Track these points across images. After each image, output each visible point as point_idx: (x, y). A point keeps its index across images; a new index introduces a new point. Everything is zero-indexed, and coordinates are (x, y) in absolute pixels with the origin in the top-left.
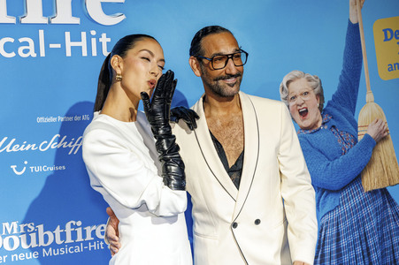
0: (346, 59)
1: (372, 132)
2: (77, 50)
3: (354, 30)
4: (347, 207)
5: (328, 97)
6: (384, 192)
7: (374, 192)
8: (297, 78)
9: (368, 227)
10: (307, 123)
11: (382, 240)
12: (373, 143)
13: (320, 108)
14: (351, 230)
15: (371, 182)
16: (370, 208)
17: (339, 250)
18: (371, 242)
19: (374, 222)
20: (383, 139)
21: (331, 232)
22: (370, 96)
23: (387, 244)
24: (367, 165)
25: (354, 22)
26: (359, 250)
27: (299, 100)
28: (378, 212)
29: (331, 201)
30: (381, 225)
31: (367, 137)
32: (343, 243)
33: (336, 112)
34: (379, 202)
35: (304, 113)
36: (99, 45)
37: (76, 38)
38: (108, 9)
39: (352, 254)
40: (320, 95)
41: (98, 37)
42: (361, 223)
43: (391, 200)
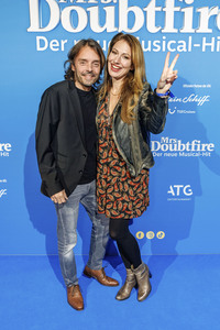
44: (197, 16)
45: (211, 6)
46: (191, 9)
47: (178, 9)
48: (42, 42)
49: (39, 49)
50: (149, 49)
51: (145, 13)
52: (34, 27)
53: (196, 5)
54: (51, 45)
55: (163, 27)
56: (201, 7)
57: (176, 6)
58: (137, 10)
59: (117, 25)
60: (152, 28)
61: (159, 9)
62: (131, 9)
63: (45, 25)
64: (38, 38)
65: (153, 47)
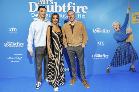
0: (125, 20)
1: (129, 33)
2: (80, 17)
3: (128, 15)
4: (122, 44)
5: (121, 26)
6: (130, 43)
7: (128, 43)
8: (116, 22)
9: (126, 48)
10: (117, 30)
11: (128, 51)
12: (129, 35)
13: (120, 28)
14: (123, 48)
15: (127, 41)
16: (127, 45)
17: (120, 51)
18: (126, 51)
19: (127, 48)
20: (131, 34)
21: (119, 48)
22: (129, 26)
23: (129, 51)
24: (127, 38)
25: (128, 13)
26: (124, 52)
27: (116, 26)
28: (128, 46)
29: (120, 43)
30: (128, 48)
31: (128, 33)
32: (121, 50)
33: (122, 29)
34: (129, 44)
35: (116, 29)
36: (83, 16)
37: (80, 15)
38: (85, 10)
39: (122, 52)
40: (120, 26)
41: (83, 15)
42: (124, 48)
43: (131, 44)
44: (76, 9)
45: (80, 6)
46: (75, 6)
47: (71, 6)
48: (33, 15)
49: (32, 16)
50: (63, 17)
51: (62, 7)
52: (31, 10)
53: (76, 5)
54: (36, 16)
55: (67, 11)
56: (77, 6)
57: (70, 5)
58: (60, 6)
59: (54, 10)
60: (64, 11)
61: (66, 6)
62: (58, 6)
63: (34, 10)
64: (32, 13)
65: (64, 16)
